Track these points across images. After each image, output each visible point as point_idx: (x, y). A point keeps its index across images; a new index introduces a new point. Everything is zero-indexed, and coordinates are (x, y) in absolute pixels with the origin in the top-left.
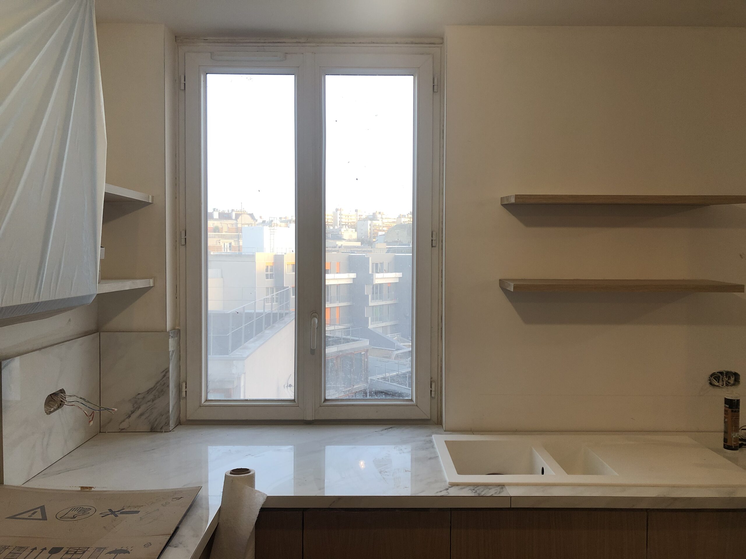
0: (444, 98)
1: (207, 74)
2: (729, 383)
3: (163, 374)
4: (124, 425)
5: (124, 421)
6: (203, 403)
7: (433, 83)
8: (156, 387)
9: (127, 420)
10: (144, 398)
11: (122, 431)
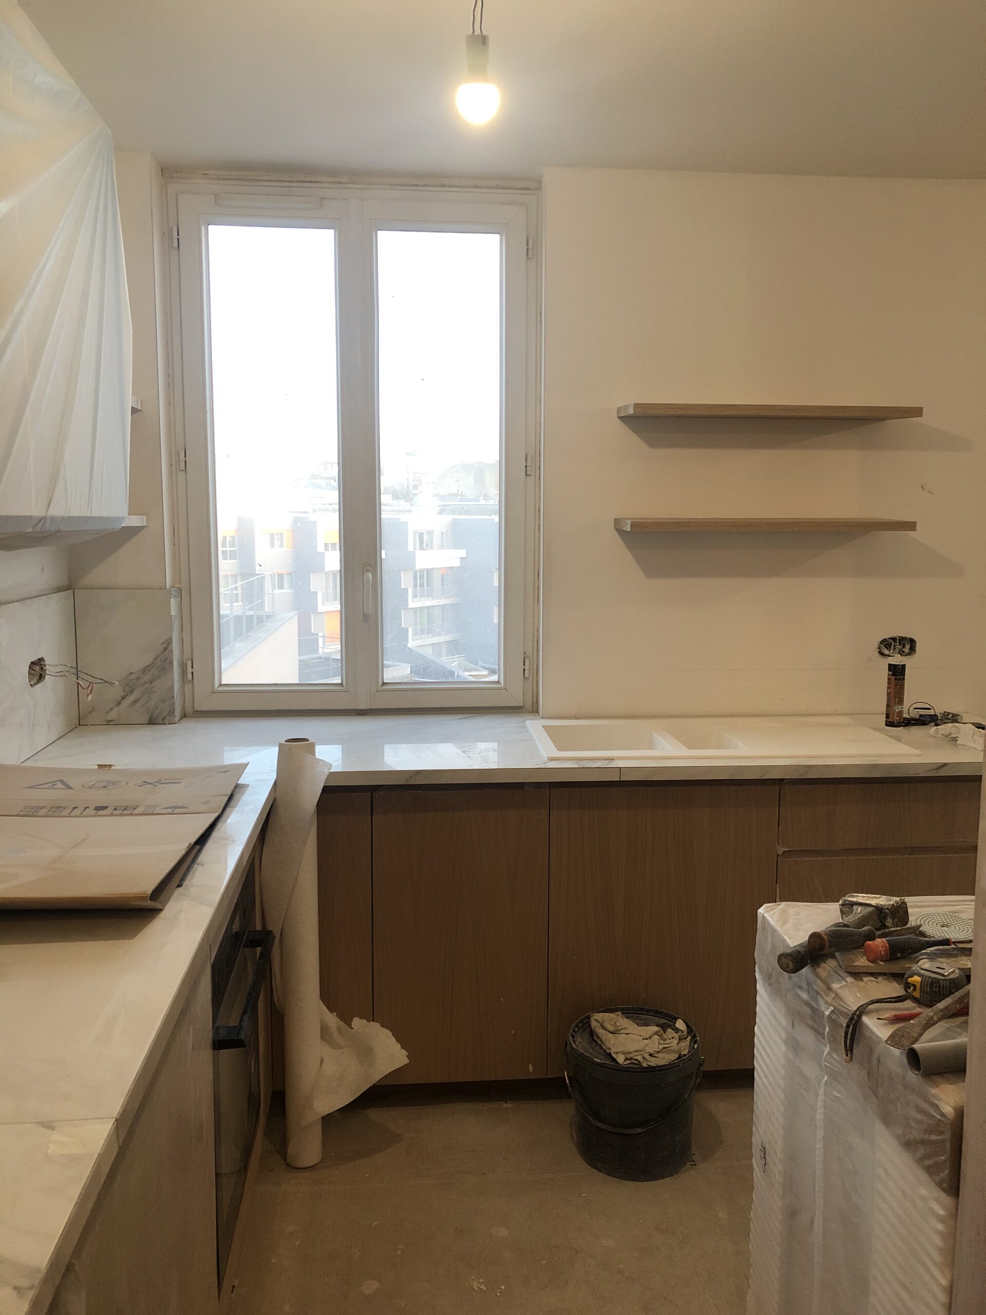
0: (541, 268)
1: (209, 225)
2: (903, 652)
3: (165, 645)
4: (112, 715)
5: (112, 709)
6: (216, 687)
7: (527, 245)
8: (154, 664)
9: (116, 709)
10: (138, 678)
11: (109, 723)
